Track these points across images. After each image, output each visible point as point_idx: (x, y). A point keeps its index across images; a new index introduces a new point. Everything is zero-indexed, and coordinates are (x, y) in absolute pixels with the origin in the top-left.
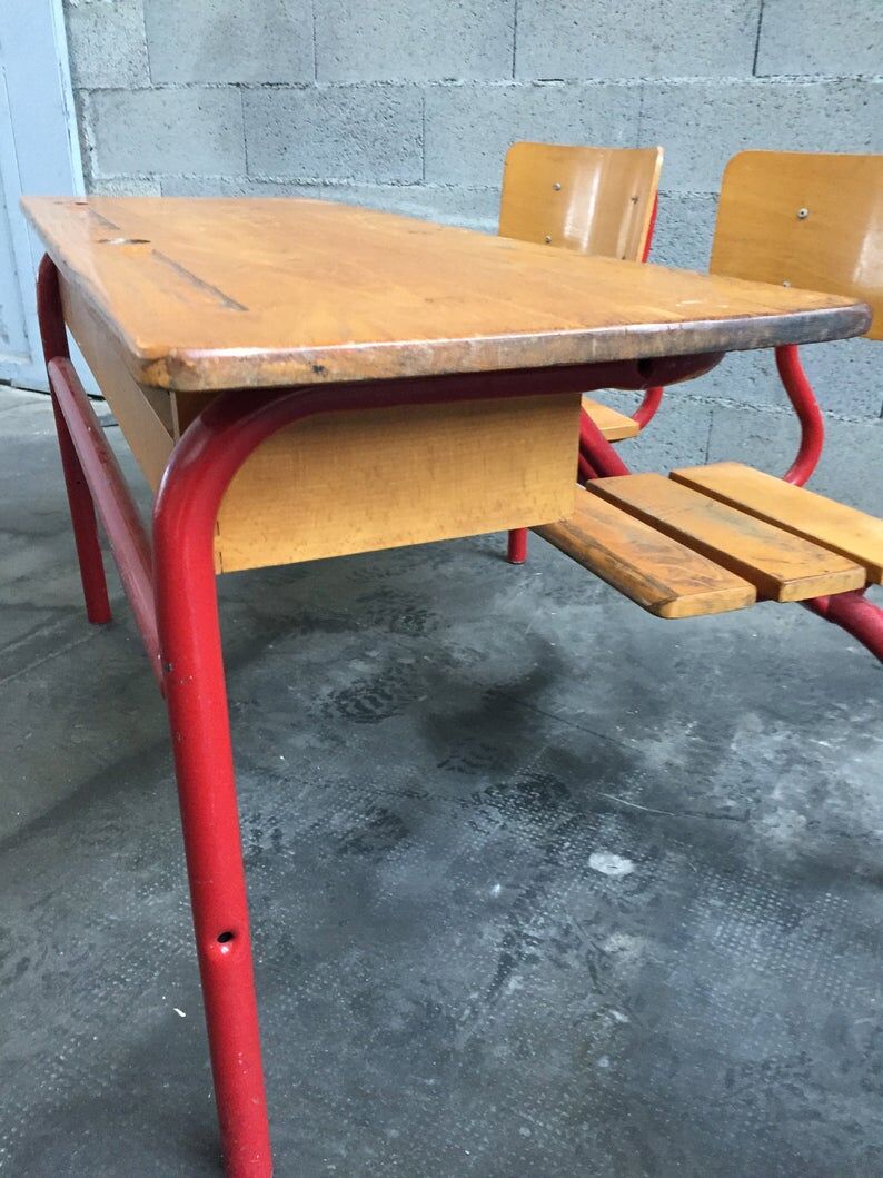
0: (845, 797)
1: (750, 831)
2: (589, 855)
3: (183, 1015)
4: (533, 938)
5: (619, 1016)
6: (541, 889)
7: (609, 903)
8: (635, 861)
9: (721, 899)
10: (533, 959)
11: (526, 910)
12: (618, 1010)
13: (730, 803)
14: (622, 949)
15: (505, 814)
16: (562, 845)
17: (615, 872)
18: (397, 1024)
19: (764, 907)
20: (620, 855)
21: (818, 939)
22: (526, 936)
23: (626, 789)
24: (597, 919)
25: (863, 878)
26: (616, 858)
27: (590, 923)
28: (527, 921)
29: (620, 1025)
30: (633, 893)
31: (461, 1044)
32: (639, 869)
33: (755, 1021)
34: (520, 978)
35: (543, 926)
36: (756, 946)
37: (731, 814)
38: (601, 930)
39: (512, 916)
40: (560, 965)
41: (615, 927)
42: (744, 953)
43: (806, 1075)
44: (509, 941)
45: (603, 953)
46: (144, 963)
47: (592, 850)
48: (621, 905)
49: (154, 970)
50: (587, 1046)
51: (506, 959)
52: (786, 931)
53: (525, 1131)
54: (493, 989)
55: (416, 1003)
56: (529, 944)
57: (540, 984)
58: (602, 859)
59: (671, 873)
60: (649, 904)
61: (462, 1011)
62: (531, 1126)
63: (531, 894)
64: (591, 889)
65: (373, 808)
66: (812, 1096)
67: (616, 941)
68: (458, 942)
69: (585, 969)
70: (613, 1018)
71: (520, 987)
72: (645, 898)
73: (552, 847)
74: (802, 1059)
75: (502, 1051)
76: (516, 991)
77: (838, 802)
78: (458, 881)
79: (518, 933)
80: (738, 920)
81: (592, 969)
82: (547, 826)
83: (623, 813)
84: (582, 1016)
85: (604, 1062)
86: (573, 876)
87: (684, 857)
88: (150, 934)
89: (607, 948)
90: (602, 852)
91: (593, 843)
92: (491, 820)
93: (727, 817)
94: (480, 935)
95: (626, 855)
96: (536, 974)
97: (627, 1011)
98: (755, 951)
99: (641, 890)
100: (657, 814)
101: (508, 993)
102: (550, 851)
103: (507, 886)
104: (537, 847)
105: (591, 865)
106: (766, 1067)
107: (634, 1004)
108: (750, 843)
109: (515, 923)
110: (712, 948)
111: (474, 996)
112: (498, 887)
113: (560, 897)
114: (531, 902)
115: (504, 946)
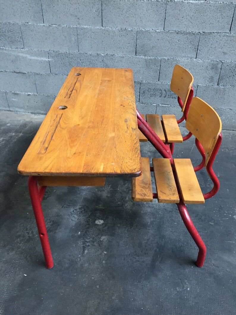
1: (123, 208)
3: (26, 275)
5: (105, 252)
6: (88, 231)
7: (100, 230)
8: (104, 220)
9: (119, 224)
10: (89, 246)
11: (86, 236)
13: (119, 203)
14: (104, 239)
15: (78, 216)
16: (90, 220)
17: (100, 223)
18: (67, 265)
19: (127, 224)
21: (136, 228)
22: (87, 241)
23: (100, 204)
24: (99, 234)
26: (100, 220)
27: (98, 235)
28: (86, 238)
29: (105, 254)
30: (104, 227)
31: (79, 266)
32: (104, 222)
33: (127, 247)
34: (87, 250)
35: (89, 239)
37: (119, 205)
38: (99, 236)
39: (83, 238)
40: (94, 246)
41: (102, 235)
42: (124, 234)
43: (136, 254)
44: (84, 243)
45: (101, 241)
46: (14, 267)
47: (96, 220)
48: (102, 230)
49: (17, 268)
50: (101, 259)
51: (84, 247)
52: (131, 228)
53: (93, 278)
54: (83, 253)
55: (70, 260)
56: (87, 243)
57: (91, 250)
58: (98, 221)
59: (110, 221)
60: (108, 229)
61: (78, 259)
63: (86, 232)
64: (97, 228)
65: (51, 221)
66: (137, 258)
67: (103, 237)
68: (74, 246)
69: (98, 245)
70: (104, 253)
71: (87, 252)
72: (106, 228)
74: (135, 252)
75: (87, 265)
76: (87, 253)
78: (72, 233)
79: (85, 241)
80: (123, 228)
82: (86, 217)
83: (100, 210)
84: (99, 254)
85: (104, 262)
86: (93, 226)
87: (112, 217)
88: (13, 261)
89: (101, 240)
91: (95, 218)
92: (75, 218)
93: (119, 206)
94: (78, 243)
95: (102, 219)
96: (90, 248)
97: (106, 251)
98: (126, 233)
99: (105, 226)
100: (106, 209)
101: (85, 254)
102: (88, 222)
103: (81, 232)
104: (85, 222)
105: (96, 223)
106: (130, 255)
107: (107, 249)
108: (123, 211)
109: (84, 239)
110: (119, 235)
111: (80, 256)
112: (79, 233)
113: (91, 231)
114: (86, 234)
115: (83, 245)
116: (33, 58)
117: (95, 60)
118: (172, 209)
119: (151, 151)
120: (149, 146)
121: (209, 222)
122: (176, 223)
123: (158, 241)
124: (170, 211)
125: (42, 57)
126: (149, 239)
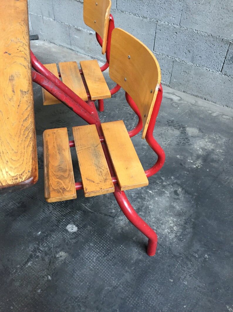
0: (145, 213)
1: (113, 222)
2: (68, 224)
4: (41, 250)
5: (50, 278)
6: (50, 234)
7: (65, 241)
8: (78, 228)
9: (93, 244)
10: (38, 257)
11: (43, 241)
12: (50, 276)
13: (113, 211)
14: (61, 257)
15: (53, 208)
16: (63, 220)
17: (72, 231)
19: (103, 248)
20: (76, 225)
21: (111, 260)
23: (89, 202)
24: (59, 246)
25: (134, 241)
26: (74, 226)
27: (57, 247)
28: (42, 244)
30: (72, 239)
31: (9, 280)
32: (78, 231)
33: (82, 284)
34: (32, 262)
35: (45, 247)
36: (94, 260)
37: (111, 215)
38: (59, 250)
39: (39, 242)
40: (43, 259)
41: (62, 250)
42: (90, 262)
43: (85, 303)
45: (55, 257)
47: (69, 223)
48: (67, 242)
50: (37, 286)
51: (31, 256)
52: (104, 256)
53: (12, 308)
54: (24, 265)
55: (4, 266)
56: (39, 252)
57: (35, 265)
58: (71, 226)
59: (85, 233)
60: (75, 243)
61: (13, 270)
62: (14, 306)
63: (47, 236)
64: (63, 236)
65: (21, 201)
67: (62, 254)
68: (22, 249)
70: (48, 278)
72: (74, 241)
73: (60, 220)
74: (86, 298)
75: (17, 284)
76: (29, 266)
77: (143, 214)
78: (31, 229)
79: (38, 248)
80: (94, 251)
81: (50, 262)
82: (62, 213)
83: (83, 211)
84: (41, 276)
85: (39, 291)
86: (60, 231)
87: (91, 228)
89: (57, 256)
90: (71, 224)
91: (71, 221)
92: (49, 209)
93: (110, 216)
94: (28, 247)
95: (77, 226)
96: (36, 262)
97: (52, 276)
98: (93, 262)
99: (75, 238)
100: (92, 212)
101: (27, 267)
102: (59, 222)
103: (42, 232)
104: (56, 220)
105: (67, 228)
106: (76, 298)
107: (56, 274)
108: (111, 226)
109: (39, 245)
110: (83, 259)
111: (18, 266)
112: (40, 232)
113: (54, 238)
114: (46, 239)
115: (33, 252)
118: (180, 254)
119: (206, 149)
120: (207, 140)
122: (172, 281)
123: (127, 297)
124: (175, 256)
126: (117, 287)
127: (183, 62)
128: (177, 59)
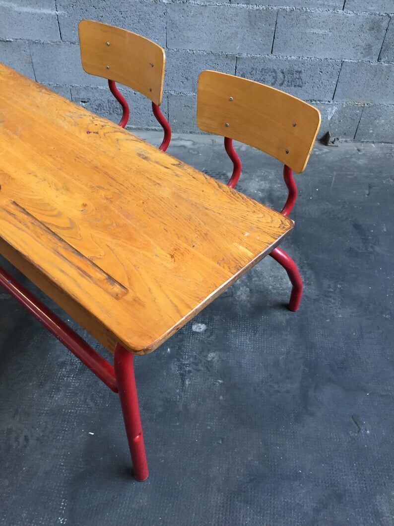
0: (258, 276)
1: (235, 300)
2: (191, 327)
3: (93, 434)
4: (187, 364)
5: (220, 381)
6: (182, 345)
7: (204, 343)
8: (206, 324)
9: (234, 330)
10: (190, 372)
11: (181, 355)
12: (220, 379)
14: (213, 358)
17: (202, 330)
18: (160, 410)
19: (247, 328)
21: (264, 334)
22: (184, 364)
24: (203, 350)
25: (270, 307)
26: (200, 324)
27: (201, 352)
28: (183, 358)
29: (221, 384)
30: (209, 336)
31: (181, 408)
32: (208, 326)
33: (255, 368)
34: (188, 379)
35: (188, 359)
36: (249, 343)
37: (228, 295)
38: (205, 354)
39: (177, 358)
40: (199, 370)
41: (209, 351)
42: (246, 346)
43: (273, 380)
44: (180, 368)
45: (209, 361)
46: (68, 421)
47: (192, 324)
48: (208, 342)
49: (73, 422)
50: (215, 394)
51: (182, 375)
52: (255, 334)
53: (209, 428)
54: (183, 386)
55: (162, 400)
56: (186, 367)
57: (195, 379)
58: (196, 326)
59: (218, 325)
60: (216, 339)
61: (177, 398)
62: (210, 425)
63: (180, 348)
64: (197, 339)
66: (276, 386)
67: (211, 355)
68: (165, 374)
69: (206, 369)
70: (219, 382)
71: (190, 383)
72: (213, 337)
74: (271, 376)
75: (193, 406)
76: (189, 384)
77: (256, 279)
79: (182, 364)
80: (241, 335)
81: (207, 368)
84: (210, 385)
85: (221, 398)
86: (190, 336)
87: (219, 317)
88: (64, 410)
89: (209, 359)
90: (195, 324)
91: (191, 321)
93: (227, 297)
94: (171, 369)
95: (202, 323)
96: (193, 376)
97: (222, 379)
99: (211, 335)
101: (187, 386)
105: (194, 330)
106: (262, 382)
107: (223, 375)
108: (236, 305)
109: (179, 361)
110: (237, 348)
111: (178, 391)
112: (169, 349)
113: (189, 346)
114: (181, 351)
115: (179, 370)
116: (25, 10)
117: (150, 13)
118: (318, 296)
119: (263, 190)
120: (257, 180)
121: (382, 313)
122: (329, 320)
123: (305, 354)
124: (315, 300)
125: (43, 7)
126: (289, 352)
127: (182, 94)
128: (173, 93)
